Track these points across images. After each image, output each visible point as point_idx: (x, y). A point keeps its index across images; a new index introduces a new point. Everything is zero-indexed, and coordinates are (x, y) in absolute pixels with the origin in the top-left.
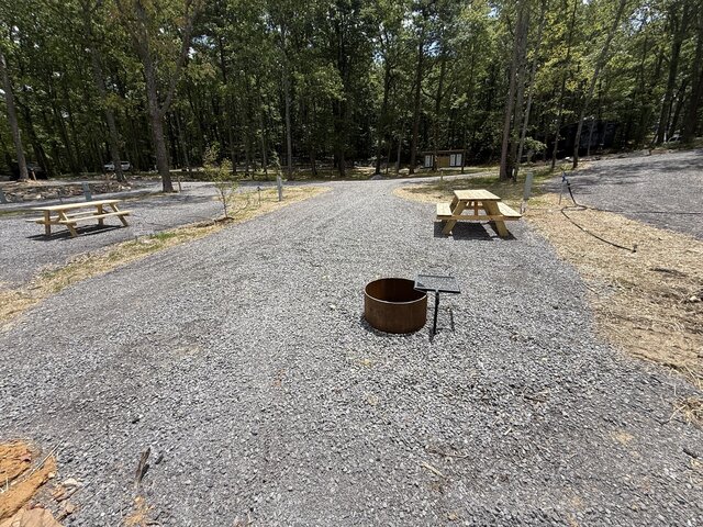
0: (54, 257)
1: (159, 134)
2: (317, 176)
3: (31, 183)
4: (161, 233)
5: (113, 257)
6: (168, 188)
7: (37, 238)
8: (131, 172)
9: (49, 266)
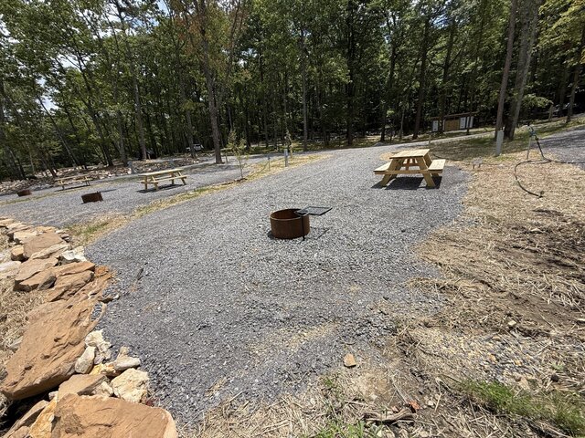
0: (145, 201)
1: (214, 124)
2: (328, 146)
3: (148, 161)
4: (201, 189)
5: (172, 202)
6: (219, 160)
7: (141, 191)
8: (202, 151)
9: (142, 206)
